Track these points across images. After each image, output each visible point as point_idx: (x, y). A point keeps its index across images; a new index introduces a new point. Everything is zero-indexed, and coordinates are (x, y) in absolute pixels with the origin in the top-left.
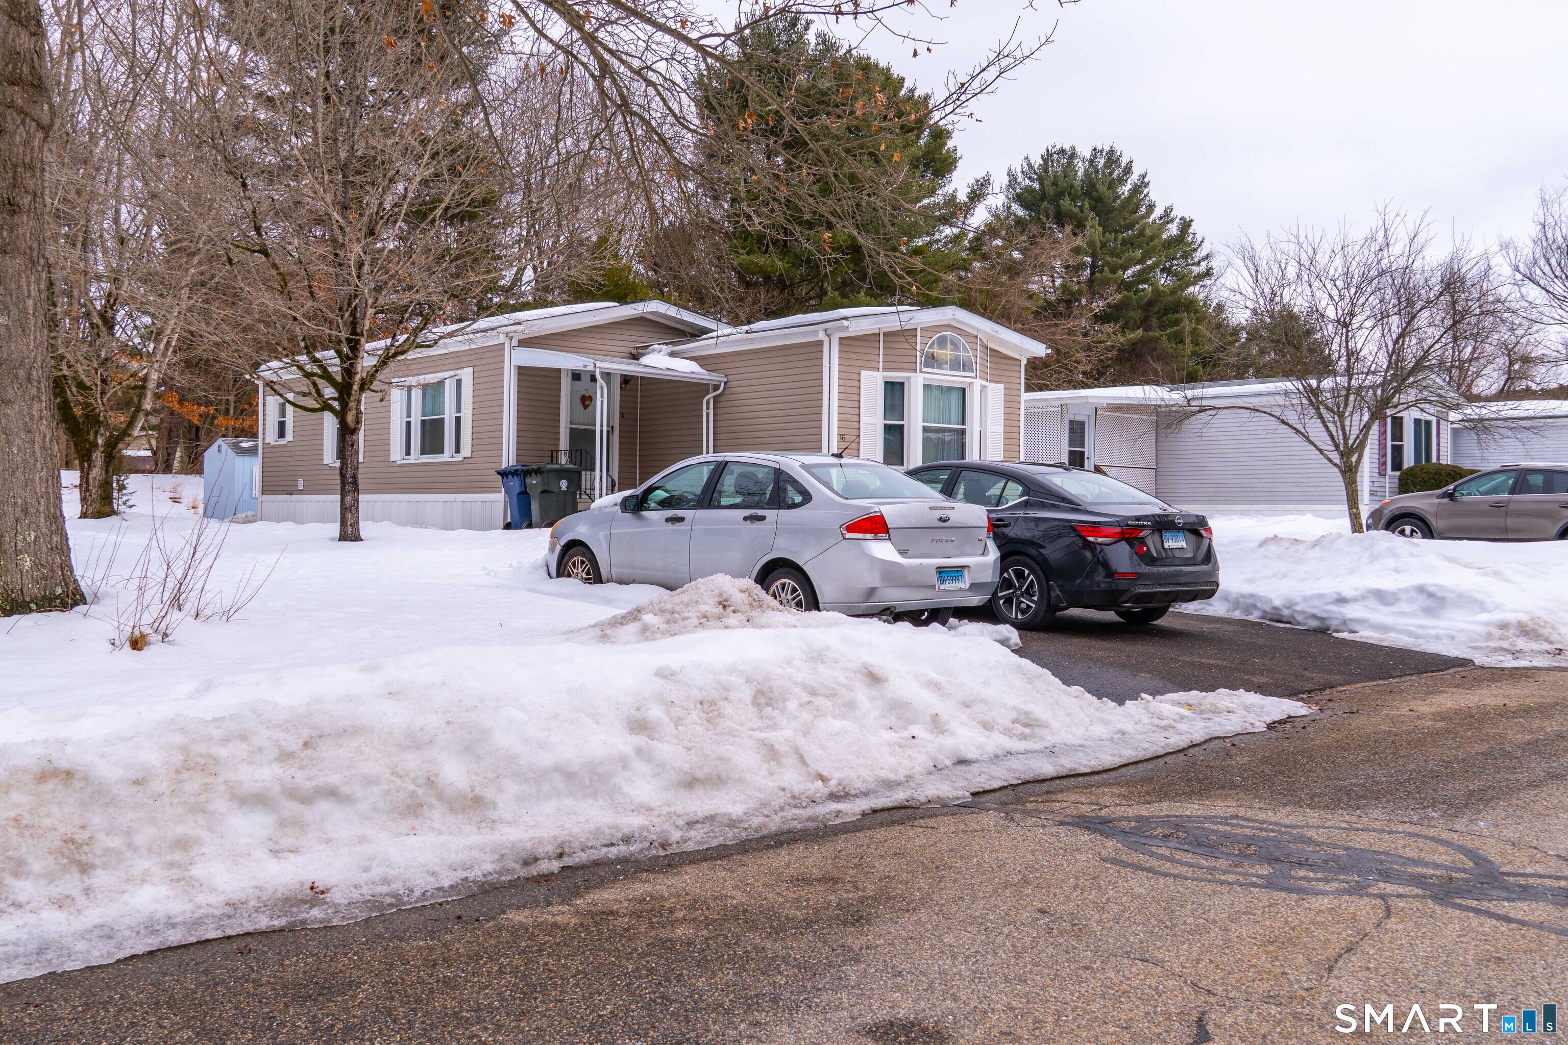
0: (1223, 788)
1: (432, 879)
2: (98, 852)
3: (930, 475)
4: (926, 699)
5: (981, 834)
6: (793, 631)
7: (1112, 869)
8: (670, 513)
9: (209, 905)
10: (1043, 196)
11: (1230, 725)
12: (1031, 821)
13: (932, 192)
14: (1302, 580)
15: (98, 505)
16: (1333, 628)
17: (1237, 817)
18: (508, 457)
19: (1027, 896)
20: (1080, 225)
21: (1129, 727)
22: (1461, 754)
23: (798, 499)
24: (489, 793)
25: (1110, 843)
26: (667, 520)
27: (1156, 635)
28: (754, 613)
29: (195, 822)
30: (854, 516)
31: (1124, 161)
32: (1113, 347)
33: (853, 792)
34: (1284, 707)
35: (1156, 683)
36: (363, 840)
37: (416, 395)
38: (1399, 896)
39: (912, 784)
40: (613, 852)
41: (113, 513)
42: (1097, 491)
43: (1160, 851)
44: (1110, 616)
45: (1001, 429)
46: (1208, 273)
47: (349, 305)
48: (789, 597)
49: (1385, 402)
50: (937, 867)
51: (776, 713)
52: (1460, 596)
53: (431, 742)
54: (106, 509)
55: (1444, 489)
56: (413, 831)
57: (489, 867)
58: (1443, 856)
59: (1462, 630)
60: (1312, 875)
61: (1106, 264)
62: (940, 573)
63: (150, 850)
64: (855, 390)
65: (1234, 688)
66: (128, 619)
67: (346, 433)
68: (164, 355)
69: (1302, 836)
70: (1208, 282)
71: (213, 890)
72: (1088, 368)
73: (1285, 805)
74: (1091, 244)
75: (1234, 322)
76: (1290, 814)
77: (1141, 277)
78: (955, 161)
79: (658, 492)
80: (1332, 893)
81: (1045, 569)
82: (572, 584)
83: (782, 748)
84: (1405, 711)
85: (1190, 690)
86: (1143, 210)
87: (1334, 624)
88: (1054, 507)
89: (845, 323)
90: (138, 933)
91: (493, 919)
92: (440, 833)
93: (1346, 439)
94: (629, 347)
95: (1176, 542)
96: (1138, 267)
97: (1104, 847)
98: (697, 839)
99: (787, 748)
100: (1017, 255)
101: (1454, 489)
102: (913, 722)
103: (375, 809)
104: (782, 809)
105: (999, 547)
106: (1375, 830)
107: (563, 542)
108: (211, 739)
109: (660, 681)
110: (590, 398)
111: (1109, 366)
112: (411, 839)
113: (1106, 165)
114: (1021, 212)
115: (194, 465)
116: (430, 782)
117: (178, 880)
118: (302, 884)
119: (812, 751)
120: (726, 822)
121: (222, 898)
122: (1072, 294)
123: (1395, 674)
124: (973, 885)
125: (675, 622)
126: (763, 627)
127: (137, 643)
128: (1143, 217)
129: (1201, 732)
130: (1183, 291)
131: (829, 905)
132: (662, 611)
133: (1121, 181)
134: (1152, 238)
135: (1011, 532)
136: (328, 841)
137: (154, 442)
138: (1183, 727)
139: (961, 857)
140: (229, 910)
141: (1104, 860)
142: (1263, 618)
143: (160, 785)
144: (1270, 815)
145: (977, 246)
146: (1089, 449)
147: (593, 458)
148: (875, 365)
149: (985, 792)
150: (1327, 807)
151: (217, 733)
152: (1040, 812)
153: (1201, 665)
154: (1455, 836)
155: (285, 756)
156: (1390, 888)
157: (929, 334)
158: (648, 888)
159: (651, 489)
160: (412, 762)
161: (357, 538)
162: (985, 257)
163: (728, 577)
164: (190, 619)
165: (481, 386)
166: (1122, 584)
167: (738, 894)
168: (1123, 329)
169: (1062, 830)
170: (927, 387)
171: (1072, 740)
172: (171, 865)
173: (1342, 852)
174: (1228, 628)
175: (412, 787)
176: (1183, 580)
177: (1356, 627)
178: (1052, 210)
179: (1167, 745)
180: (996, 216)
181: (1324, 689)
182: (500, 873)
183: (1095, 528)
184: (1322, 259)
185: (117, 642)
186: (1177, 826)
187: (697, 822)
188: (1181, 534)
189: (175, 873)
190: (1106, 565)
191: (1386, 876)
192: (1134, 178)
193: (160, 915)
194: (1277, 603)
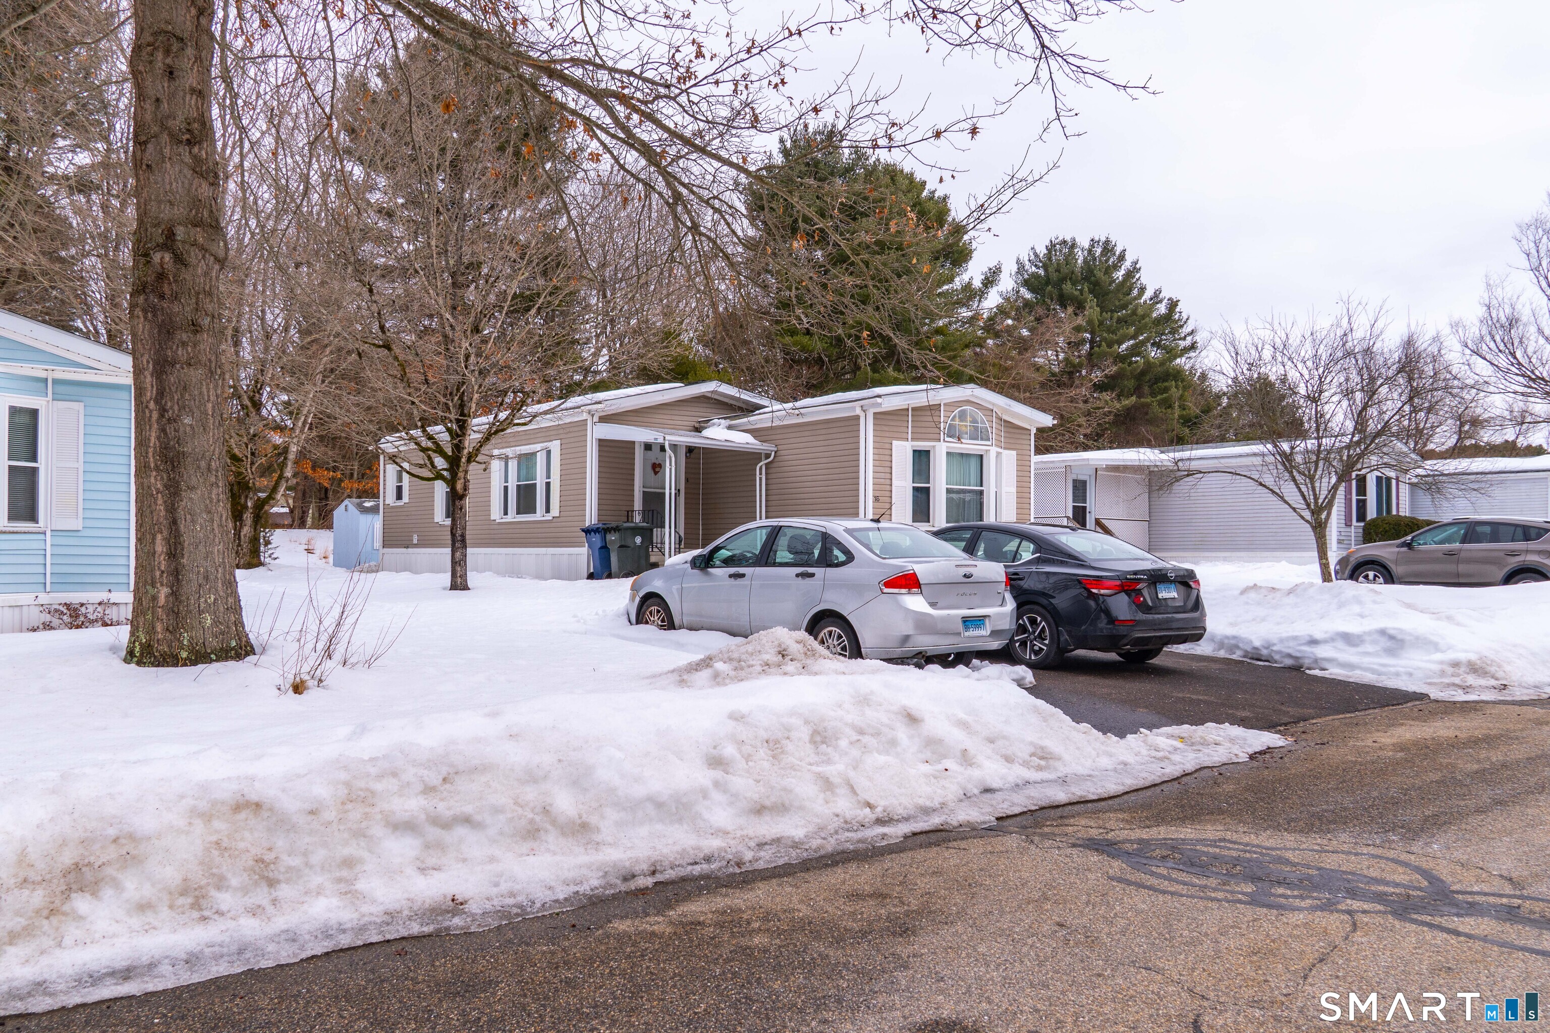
0: (1212, 813)
1: (548, 892)
2: (282, 870)
3: (954, 535)
4: (956, 737)
5: (1006, 855)
6: (842, 678)
7: (1119, 887)
8: (732, 570)
9: (371, 914)
10: (1048, 281)
11: (1216, 756)
12: (1048, 843)
13: (951, 280)
14: (1278, 624)
15: (247, 558)
16: (1306, 665)
17: (1224, 840)
18: (591, 517)
19: (1047, 911)
20: (1080, 307)
21: (1130, 759)
22: (1418, 782)
23: (842, 557)
24: (593, 820)
25: (1116, 864)
26: (730, 576)
27: (1152, 673)
28: (809, 662)
29: (358, 844)
30: (891, 574)
31: (1118, 251)
32: (1110, 412)
33: (896, 817)
34: (1264, 740)
35: (1153, 718)
36: (492, 859)
37: (513, 465)
38: (1364, 912)
39: (946, 810)
40: (697, 870)
41: (260, 564)
42: (1099, 549)
43: (1159, 871)
44: (1112, 656)
45: (1013, 490)
46: (1193, 347)
47: (458, 390)
48: (836, 643)
49: (1350, 466)
50: (970, 885)
51: (829, 750)
52: (1417, 638)
53: (545, 777)
54: (255, 561)
55: (1403, 540)
56: (532, 852)
57: (595, 883)
58: (1401, 876)
59: (1419, 668)
60: (1289, 892)
61: (1104, 339)
62: (964, 622)
63: (322, 868)
64: (888, 458)
65: (1219, 721)
66: (291, 668)
67: (455, 498)
68: (302, 431)
69: (1280, 858)
70: (1192, 354)
71: (374, 901)
72: (1088, 431)
73: (1266, 830)
74: (1090, 322)
75: (1216, 389)
76: (1270, 837)
77: (1135, 351)
78: (971, 252)
79: (723, 551)
80: (1306, 909)
81: (1056, 617)
82: (649, 631)
83: (836, 780)
84: (1369, 742)
85: (1182, 723)
86: (1135, 292)
87: (1307, 662)
88: (1062, 563)
89: (879, 400)
90: (316, 937)
91: (601, 927)
92: (555, 854)
93: (1316, 498)
94: (692, 421)
95: (1168, 593)
96: (1132, 342)
97: (1111, 867)
98: (766, 858)
99: (839, 780)
100: (1025, 333)
101: (1412, 540)
102: (945, 757)
103: (501, 833)
104: (836, 832)
105: (1015, 598)
106: (1343, 852)
107: (642, 594)
108: (368, 775)
109: (732, 723)
110: (660, 466)
111: (1106, 429)
112: (531, 859)
113: (1102, 254)
114: (1028, 295)
115: (324, 521)
116: (546, 811)
117: (346, 893)
118: (445, 896)
119: (861, 782)
120: (790, 843)
121: (381, 908)
122: (1074, 366)
123: (1360, 708)
124: (1001, 901)
125: (742, 669)
126: (816, 674)
127: (298, 688)
128: (1136, 298)
129: (1193, 763)
130: (1171, 362)
131: (880, 918)
132: (731, 659)
133: (1116, 267)
134: (1143, 317)
135: (1026, 584)
136: (464, 860)
137: (291, 501)
138: (1176, 758)
139: (990, 876)
140: (387, 918)
141: (1111, 878)
142: (1244, 657)
143: (330, 815)
144: (1252, 839)
145: (990, 327)
146: (1089, 505)
147: (663, 517)
148: (904, 435)
149: (1008, 817)
150: (1301, 831)
151: (373, 771)
152: (1055, 835)
153: (1191, 701)
154: (1413, 857)
155: (429, 790)
156: (1356, 905)
157: (952, 409)
158: (728, 901)
159: (717, 549)
160: (530, 794)
161: (465, 588)
162: (997, 335)
163: (786, 630)
164: (340, 666)
165: (568, 456)
166: (1122, 630)
167: (803, 907)
168: (1119, 397)
169: (1075, 851)
170: (949, 454)
171: (1081, 770)
172: (339, 880)
173: (1315, 872)
174: (1214, 666)
175: (531, 816)
176: (1175, 625)
177: (1326, 665)
178: (1055, 293)
179: (1163, 775)
180: (1007, 299)
181: (1298, 722)
182: (605, 888)
183: (1098, 581)
184: (1294, 341)
185: (282, 687)
186: (1174, 848)
187: (766, 844)
188: (1173, 586)
189: (343, 887)
190: (1107, 612)
191: (1353, 894)
192: (1127, 264)
193: (333, 922)
194: (1257, 644)
